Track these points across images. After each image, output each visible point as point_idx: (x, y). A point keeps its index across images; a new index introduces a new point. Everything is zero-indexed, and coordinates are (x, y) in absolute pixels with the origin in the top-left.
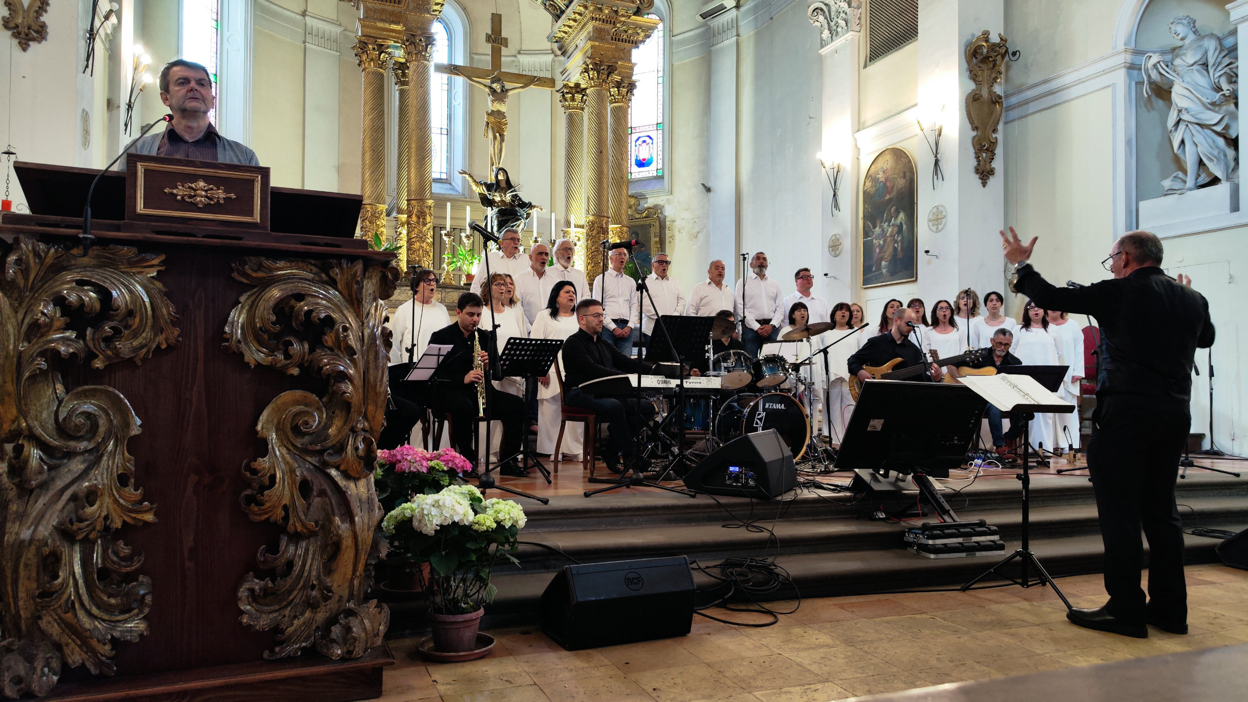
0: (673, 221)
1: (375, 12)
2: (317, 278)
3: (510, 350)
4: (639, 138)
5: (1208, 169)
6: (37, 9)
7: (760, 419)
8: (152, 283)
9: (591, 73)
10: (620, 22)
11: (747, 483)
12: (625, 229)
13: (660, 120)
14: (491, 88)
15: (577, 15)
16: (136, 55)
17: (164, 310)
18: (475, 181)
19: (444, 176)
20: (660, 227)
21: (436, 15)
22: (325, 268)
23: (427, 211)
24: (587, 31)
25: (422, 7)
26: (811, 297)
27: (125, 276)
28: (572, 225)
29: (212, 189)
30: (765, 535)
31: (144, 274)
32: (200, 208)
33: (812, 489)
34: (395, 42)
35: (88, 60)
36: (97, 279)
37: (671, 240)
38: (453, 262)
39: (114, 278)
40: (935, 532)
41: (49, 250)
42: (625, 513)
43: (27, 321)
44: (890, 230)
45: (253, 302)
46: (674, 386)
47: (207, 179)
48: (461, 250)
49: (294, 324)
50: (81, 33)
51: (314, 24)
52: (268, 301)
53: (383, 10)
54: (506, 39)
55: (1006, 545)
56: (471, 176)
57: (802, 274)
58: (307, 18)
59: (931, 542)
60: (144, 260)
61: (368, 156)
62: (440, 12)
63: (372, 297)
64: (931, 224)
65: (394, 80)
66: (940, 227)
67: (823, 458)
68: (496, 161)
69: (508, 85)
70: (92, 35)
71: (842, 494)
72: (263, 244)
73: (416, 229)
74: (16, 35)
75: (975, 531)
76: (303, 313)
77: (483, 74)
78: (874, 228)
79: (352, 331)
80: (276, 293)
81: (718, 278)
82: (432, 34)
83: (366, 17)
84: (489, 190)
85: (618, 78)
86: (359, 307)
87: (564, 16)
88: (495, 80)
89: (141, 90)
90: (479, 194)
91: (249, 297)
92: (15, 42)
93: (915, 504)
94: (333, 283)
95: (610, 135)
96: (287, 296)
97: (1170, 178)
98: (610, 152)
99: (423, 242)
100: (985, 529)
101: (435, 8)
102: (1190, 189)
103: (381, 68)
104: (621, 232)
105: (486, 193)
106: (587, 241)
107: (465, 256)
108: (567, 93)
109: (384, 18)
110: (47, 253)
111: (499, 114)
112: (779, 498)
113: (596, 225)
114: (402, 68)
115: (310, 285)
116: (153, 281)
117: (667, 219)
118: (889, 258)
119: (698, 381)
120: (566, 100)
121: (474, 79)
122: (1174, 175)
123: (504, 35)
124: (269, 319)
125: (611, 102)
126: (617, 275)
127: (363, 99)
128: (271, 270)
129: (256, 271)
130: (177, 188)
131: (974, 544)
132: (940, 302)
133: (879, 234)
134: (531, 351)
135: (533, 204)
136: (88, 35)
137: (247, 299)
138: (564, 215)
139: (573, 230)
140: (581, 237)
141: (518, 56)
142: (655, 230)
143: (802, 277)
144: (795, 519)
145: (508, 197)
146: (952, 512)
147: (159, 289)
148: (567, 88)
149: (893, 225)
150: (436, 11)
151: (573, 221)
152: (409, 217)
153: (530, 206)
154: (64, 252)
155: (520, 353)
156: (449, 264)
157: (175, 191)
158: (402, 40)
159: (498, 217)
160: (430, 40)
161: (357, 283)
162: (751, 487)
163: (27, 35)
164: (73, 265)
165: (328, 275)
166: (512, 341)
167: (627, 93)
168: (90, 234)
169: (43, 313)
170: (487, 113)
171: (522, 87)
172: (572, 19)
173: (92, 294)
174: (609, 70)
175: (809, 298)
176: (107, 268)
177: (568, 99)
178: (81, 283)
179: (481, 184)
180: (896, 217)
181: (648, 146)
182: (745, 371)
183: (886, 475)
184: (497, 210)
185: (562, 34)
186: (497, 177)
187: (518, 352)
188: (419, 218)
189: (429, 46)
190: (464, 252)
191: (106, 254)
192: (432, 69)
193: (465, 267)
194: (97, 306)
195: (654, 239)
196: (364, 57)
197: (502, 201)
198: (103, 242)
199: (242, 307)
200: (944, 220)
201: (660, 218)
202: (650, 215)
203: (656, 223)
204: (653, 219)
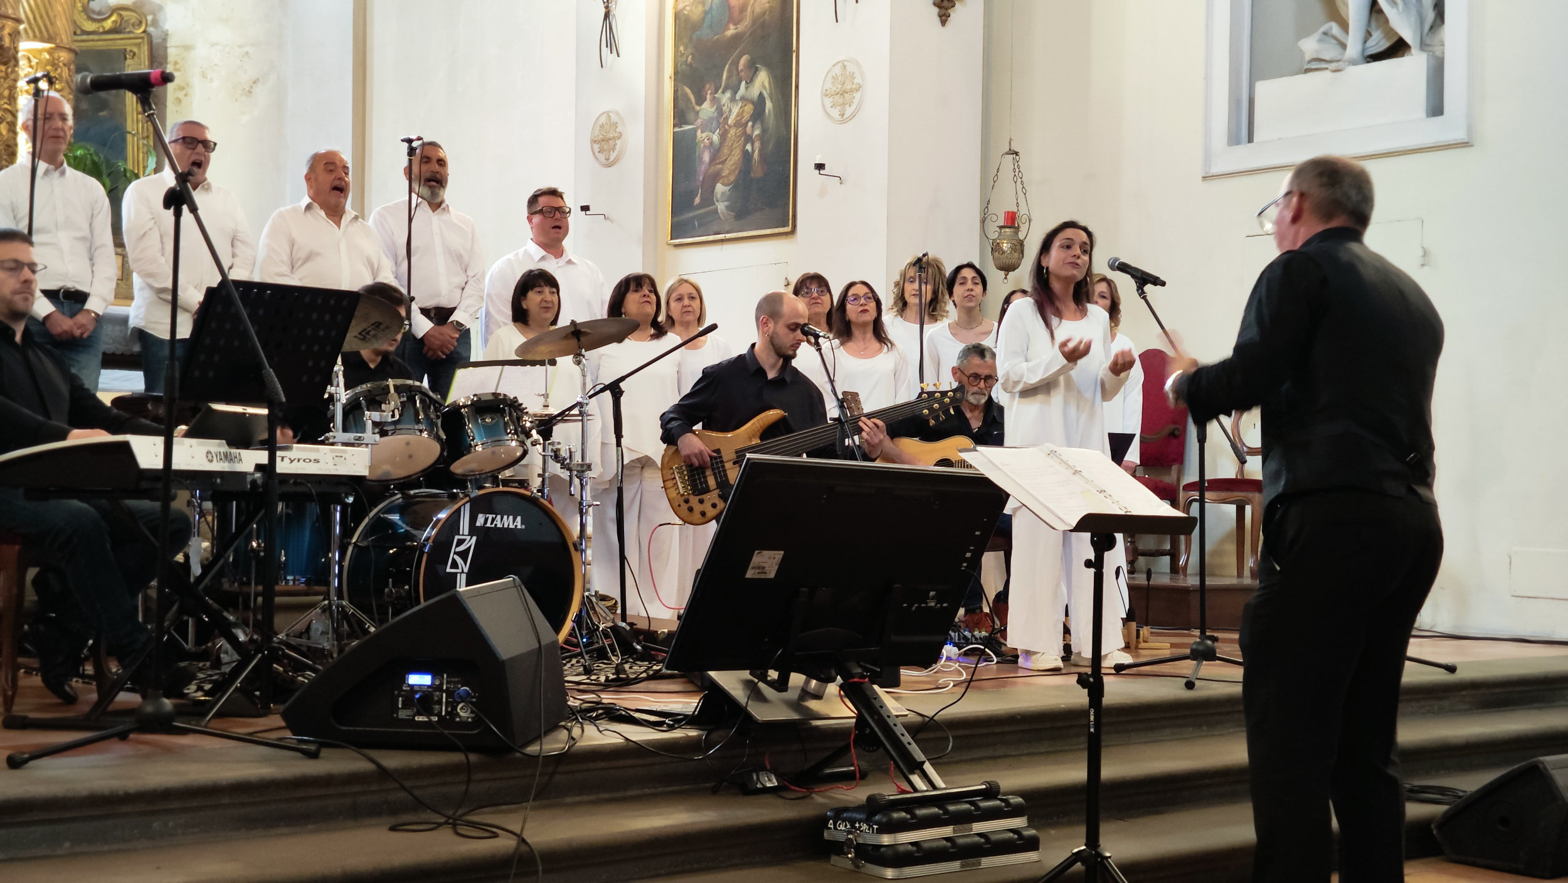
0: (188, 48)
5: (1387, 21)
7: (463, 555)
11: (453, 713)
12: (64, 56)
20: (152, 59)
26: (565, 258)
30: (504, 844)
33: (604, 724)
37: (181, 95)
40: (895, 815)
42: (129, 808)
44: (736, 110)
46: (250, 468)
55: (1043, 836)
57: (542, 200)
59: (886, 839)
64: (828, 101)
66: (849, 111)
67: (611, 646)
71: (678, 734)
75: (978, 808)
78: (700, 100)
81: (333, 198)
93: (845, 749)
97: (1317, 35)
100: (997, 803)
102: (1354, 63)
104: (54, 63)
112: (533, 749)
117: (171, 43)
118: (732, 178)
119: (313, 456)
122: (1324, 28)
126: (47, 172)
131: (977, 839)
132: (851, 285)
133: (712, 119)
143: (541, 212)
144: (569, 800)
146: (928, 767)
149: (742, 99)
162: (464, 725)
175: (562, 261)
180: (750, 81)
182: (425, 434)
183: (781, 685)
200: (857, 95)
201: (151, 36)
202: (124, 25)
203: (139, 48)
204: (132, 35)
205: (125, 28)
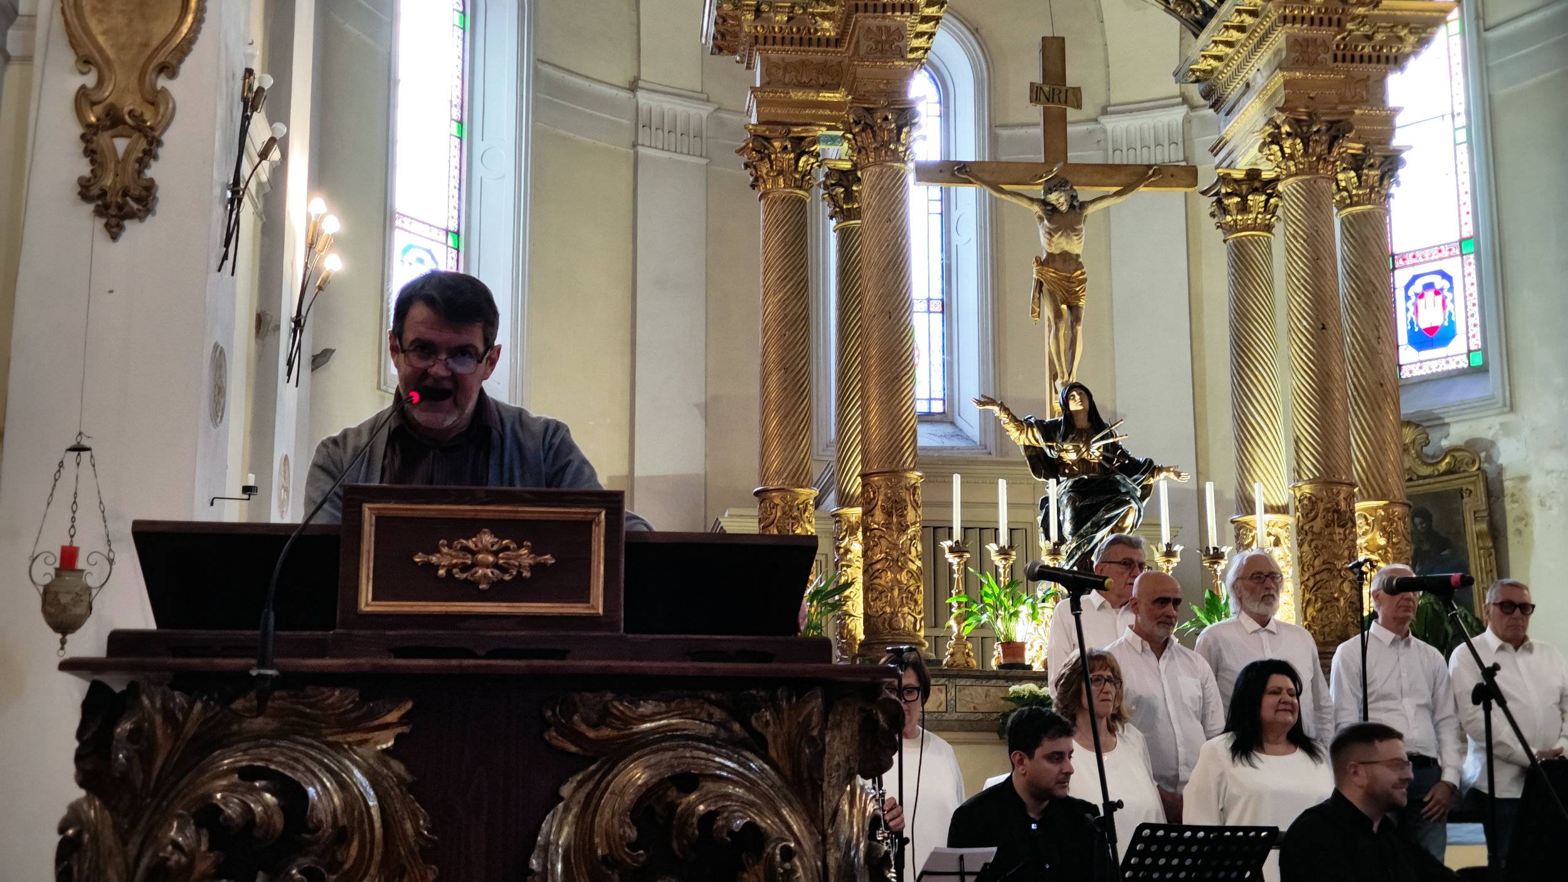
0: (1524, 479)
1: (785, 70)
2: (723, 734)
3: (1142, 855)
4: (1415, 278)
6: (140, 155)
8: (387, 765)
9: (1287, 144)
10: (1353, 20)
12: (1398, 510)
13: (1468, 231)
14: (1044, 203)
15: (1245, 16)
16: (313, 219)
17: (408, 826)
18: (1014, 419)
19: (937, 407)
20: (1489, 494)
21: (919, 60)
22: (740, 711)
23: (908, 498)
24: (1273, 48)
25: (887, 47)
27: (333, 753)
28: (1259, 508)
29: (506, 548)
31: (371, 744)
32: (483, 591)
34: (830, 128)
35: (227, 244)
36: (280, 764)
37: (1521, 525)
38: (970, 614)
39: (312, 758)
41: (191, 705)
43: (145, 862)
45: (589, 797)
47: (499, 528)
48: (991, 587)
49: (675, 845)
50: (217, 191)
51: (654, 105)
52: (622, 793)
53: (804, 64)
54: (1077, 91)
56: (1004, 408)
58: (640, 94)
60: (374, 715)
61: (774, 381)
62: (926, 50)
63: (842, 772)
65: (826, 209)
68: (1061, 367)
69: (1084, 193)
70: (236, 190)
72: (613, 664)
73: (883, 541)
74: (100, 212)
76: (695, 820)
77: (1026, 173)
79: (801, 859)
80: (637, 774)
82: (912, 102)
83: (766, 84)
84: (1047, 439)
85: (1355, 148)
86: (815, 800)
87: (1213, 22)
88: (1057, 184)
89: (320, 288)
90: (1026, 448)
91: (580, 785)
92: (100, 223)
94: (757, 744)
95: (1343, 284)
96: (662, 781)
98: (1346, 325)
99: (901, 569)
101: (916, 43)
103: (800, 188)
104: (1389, 518)
105: (1042, 444)
106: (1300, 545)
107: (998, 598)
108: (1228, 195)
109: (805, 79)
110: (187, 712)
111: (1068, 261)
113: (1321, 506)
114: (845, 183)
115: (708, 751)
116: (387, 758)
117: (1507, 475)
120: (1225, 211)
121: (1005, 187)
123: (1071, 82)
124: (622, 837)
125: (1342, 205)
126: (1394, 642)
127: (762, 259)
128: (627, 721)
129: (594, 726)
130: (439, 551)
134: (1195, 857)
135: (1157, 463)
136: (229, 194)
137: (576, 790)
138: (1233, 483)
139: (1260, 521)
140: (1283, 534)
141: (1103, 120)
142: (1473, 504)
145: (1095, 451)
147: (398, 776)
148: (1227, 185)
150: (917, 49)
151: (1260, 495)
152: (868, 513)
153: (1150, 468)
154: (218, 708)
155: (1169, 862)
156: (961, 619)
157: (434, 559)
158: (844, 123)
159: (1072, 501)
160: (905, 116)
161: (812, 741)
163: (120, 208)
164: (235, 733)
165: (746, 725)
166: (1147, 832)
167: (1382, 179)
168: (271, 668)
169: (176, 845)
170: (1038, 260)
171: (1118, 194)
172: (1233, 27)
173: (268, 796)
174: (1333, 132)
176: (298, 738)
177: (1233, 208)
178: (248, 774)
179: (1030, 425)
181: (1439, 298)
184: (1070, 483)
185: (1212, 62)
186: (1065, 405)
187: (1162, 861)
188: (889, 515)
189: (905, 130)
190: (997, 590)
191: (300, 707)
192: (911, 178)
193: (1000, 624)
194: (278, 821)
195: (1474, 528)
196: (764, 169)
197: (1082, 462)
198: (292, 681)
199: (567, 809)
201: (1486, 473)
202: (1458, 465)
203: (1475, 485)
204: (1466, 474)
205: (1459, 468)
